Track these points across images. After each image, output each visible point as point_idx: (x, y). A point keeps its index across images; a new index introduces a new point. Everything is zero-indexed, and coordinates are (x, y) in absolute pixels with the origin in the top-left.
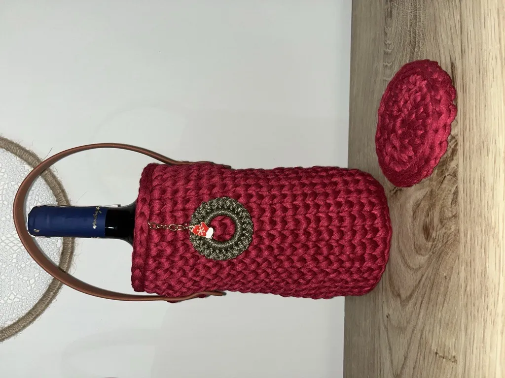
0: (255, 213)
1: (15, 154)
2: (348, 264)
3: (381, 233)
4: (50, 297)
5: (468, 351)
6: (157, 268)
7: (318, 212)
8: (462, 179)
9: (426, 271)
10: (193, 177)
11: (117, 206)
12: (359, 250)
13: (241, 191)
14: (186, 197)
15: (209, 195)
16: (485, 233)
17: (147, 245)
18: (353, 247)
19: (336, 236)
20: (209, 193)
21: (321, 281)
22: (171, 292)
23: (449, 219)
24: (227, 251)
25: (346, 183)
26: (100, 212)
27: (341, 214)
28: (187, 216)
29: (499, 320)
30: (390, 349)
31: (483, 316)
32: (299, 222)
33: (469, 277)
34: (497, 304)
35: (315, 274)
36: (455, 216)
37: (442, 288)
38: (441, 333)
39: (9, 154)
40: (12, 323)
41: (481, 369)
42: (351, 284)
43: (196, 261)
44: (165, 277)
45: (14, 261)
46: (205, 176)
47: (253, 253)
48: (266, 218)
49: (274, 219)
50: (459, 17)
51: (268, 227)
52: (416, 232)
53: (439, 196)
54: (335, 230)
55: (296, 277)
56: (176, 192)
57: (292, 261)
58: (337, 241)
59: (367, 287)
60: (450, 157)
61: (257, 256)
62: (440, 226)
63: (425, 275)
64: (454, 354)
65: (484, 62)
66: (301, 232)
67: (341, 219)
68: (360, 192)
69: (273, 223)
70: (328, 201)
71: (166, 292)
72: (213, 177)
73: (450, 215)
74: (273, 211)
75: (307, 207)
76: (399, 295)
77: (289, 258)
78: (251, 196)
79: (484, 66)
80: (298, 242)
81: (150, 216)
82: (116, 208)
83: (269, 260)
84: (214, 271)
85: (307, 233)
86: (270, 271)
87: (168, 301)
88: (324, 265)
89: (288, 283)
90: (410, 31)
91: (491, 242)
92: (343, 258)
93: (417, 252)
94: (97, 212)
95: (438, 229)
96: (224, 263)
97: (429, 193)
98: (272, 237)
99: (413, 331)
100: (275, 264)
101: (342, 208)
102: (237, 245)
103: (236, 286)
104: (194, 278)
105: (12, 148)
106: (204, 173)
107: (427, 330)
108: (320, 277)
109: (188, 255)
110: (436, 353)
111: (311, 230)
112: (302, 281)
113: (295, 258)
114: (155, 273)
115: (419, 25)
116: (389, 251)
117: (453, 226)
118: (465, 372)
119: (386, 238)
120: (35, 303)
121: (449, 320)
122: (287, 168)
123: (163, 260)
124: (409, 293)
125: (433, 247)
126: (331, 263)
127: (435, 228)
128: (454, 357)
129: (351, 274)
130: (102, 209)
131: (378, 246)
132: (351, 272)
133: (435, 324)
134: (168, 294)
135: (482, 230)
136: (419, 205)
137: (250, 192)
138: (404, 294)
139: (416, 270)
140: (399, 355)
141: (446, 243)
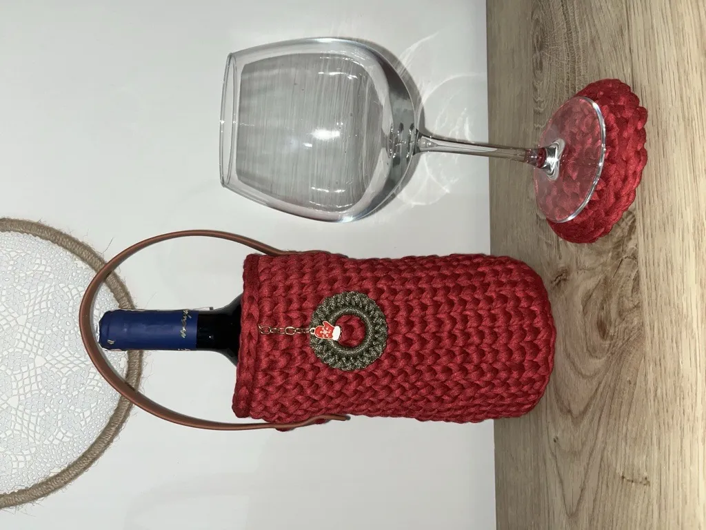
0: (388, 312)
1: (65, 247)
2: (503, 375)
3: (543, 335)
4: (111, 434)
5: (664, 468)
6: (268, 384)
7: (464, 310)
8: (644, 262)
9: (604, 377)
10: (307, 269)
11: (208, 309)
12: (517, 357)
13: (368, 285)
14: (302, 293)
15: (331, 290)
16: (675, 323)
17: (257, 354)
18: (510, 353)
19: (488, 340)
20: (330, 288)
21: (470, 398)
22: (283, 415)
23: (631, 310)
24: (355, 358)
25: (496, 273)
26: (190, 317)
27: (493, 312)
28: (305, 318)
29: (700, 425)
30: (561, 482)
31: (679, 423)
32: (443, 322)
33: (659, 379)
34: (696, 406)
35: (463, 388)
36: (638, 307)
37: (626, 396)
38: (627, 452)
39: (56, 247)
40: (60, 471)
41: (680, 488)
42: (508, 401)
43: (317, 374)
44: (276, 396)
45: (63, 387)
46: (323, 267)
47: (386, 363)
48: (401, 317)
49: (411, 319)
50: (629, 70)
51: (404, 330)
52: (588, 331)
53: (616, 283)
54: (487, 331)
55: (438, 392)
56: (288, 288)
57: (435, 373)
58: (490, 346)
59: (527, 404)
60: (627, 236)
61: (392, 367)
62: (618, 320)
63: (603, 382)
64: (645, 474)
65: (663, 123)
66: (445, 335)
67: (494, 318)
68: (514, 284)
69: (410, 324)
70: (476, 296)
71: (277, 416)
72: (332, 269)
73: (631, 305)
74: (410, 309)
75: (451, 303)
76: (569, 411)
77: (431, 369)
78: (381, 291)
79: (663, 127)
80: (441, 348)
81: (259, 317)
82: (208, 311)
83: (406, 372)
84: (337, 387)
85: (453, 337)
86: (407, 385)
87: (278, 429)
88: (473, 376)
89: (429, 401)
90: (567, 87)
91: (684, 334)
92: (498, 366)
93: (591, 355)
94: (185, 317)
95: (617, 324)
96: (350, 376)
97: (602, 281)
98: (409, 342)
99: (591, 454)
100: (413, 377)
101: (494, 304)
102: (368, 351)
103: (364, 407)
104: (314, 397)
105: (61, 239)
106: (321, 263)
107: (610, 449)
108: (469, 392)
109: (307, 366)
110: (623, 477)
111: (457, 332)
112: (446, 398)
113: (438, 368)
114: (265, 390)
115: (579, 79)
116: (553, 357)
117: (635, 319)
118: (660, 494)
119: (549, 341)
120: (91, 442)
121: (637, 434)
122: (419, 257)
123: (275, 374)
124: (582, 408)
125: (612, 346)
126: (482, 374)
127: (613, 322)
128: (646, 478)
129: (508, 386)
130: (191, 313)
131: (541, 350)
132: (508, 384)
133: (620, 443)
134: (279, 418)
135: (671, 321)
136: (590, 296)
137: (380, 286)
138: (576, 408)
139: (592, 377)
140: (573, 487)
141: (628, 339)
